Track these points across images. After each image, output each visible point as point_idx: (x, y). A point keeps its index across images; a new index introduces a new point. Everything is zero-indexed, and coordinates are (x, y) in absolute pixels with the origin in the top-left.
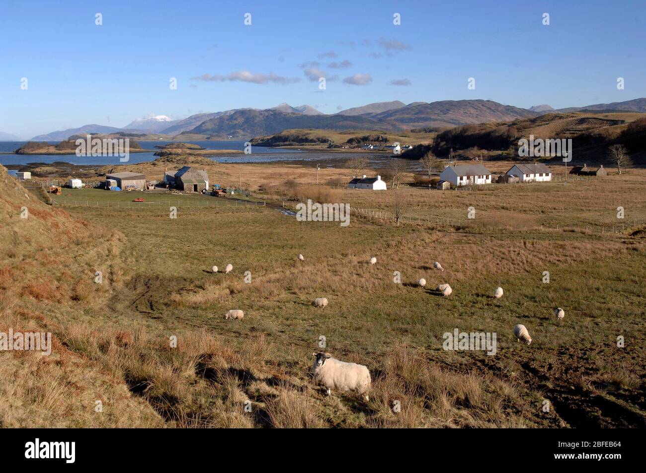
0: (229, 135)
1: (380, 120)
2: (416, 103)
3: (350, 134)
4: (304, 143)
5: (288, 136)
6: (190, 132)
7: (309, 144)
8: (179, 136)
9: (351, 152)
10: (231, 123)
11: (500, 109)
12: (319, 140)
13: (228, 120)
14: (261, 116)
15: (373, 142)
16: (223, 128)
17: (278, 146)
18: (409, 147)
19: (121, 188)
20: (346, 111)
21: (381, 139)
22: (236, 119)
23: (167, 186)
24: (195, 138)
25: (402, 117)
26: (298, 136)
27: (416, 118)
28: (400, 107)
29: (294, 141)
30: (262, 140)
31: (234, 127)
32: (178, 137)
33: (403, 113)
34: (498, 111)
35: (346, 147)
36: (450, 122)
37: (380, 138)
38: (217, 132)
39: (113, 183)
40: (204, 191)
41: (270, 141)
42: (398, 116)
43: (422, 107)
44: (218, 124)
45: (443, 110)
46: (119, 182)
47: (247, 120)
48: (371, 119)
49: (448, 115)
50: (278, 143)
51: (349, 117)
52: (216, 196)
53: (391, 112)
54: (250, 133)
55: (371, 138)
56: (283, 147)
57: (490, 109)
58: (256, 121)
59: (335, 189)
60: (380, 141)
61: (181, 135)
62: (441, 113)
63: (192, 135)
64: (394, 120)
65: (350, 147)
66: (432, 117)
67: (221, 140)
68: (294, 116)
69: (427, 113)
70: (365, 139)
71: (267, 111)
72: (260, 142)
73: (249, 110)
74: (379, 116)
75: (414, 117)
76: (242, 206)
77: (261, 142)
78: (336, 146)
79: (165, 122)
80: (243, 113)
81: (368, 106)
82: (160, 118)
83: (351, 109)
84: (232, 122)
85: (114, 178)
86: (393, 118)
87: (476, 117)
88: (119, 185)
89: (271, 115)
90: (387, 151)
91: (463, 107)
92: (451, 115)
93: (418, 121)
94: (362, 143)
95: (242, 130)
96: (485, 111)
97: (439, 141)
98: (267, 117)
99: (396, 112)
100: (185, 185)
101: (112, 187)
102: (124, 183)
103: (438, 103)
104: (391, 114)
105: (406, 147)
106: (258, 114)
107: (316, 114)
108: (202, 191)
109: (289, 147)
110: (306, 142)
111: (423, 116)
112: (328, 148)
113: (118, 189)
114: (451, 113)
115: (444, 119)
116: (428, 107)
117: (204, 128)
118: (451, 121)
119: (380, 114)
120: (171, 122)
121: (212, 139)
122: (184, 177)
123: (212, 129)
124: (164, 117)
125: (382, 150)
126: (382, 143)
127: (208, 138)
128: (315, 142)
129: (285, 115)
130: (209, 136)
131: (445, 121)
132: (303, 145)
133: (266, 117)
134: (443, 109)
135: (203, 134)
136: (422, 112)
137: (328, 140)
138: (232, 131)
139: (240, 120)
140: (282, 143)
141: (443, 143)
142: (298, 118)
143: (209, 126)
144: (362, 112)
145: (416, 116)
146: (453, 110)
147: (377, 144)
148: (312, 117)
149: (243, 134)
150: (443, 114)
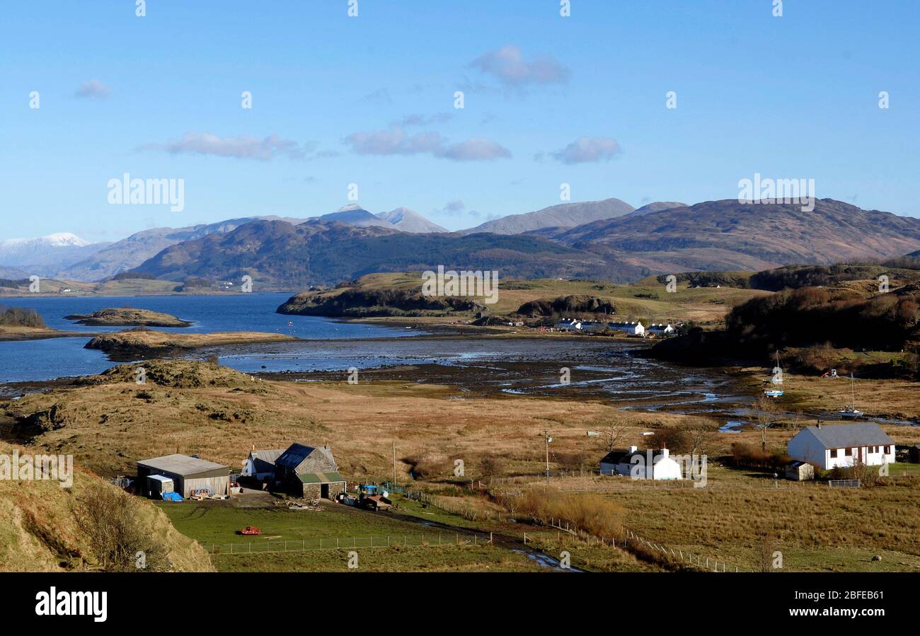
0: (226, 279)
1: (577, 246)
2: (659, 204)
3: (519, 288)
4: (418, 311)
5: (378, 293)
6: (133, 274)
7: (430, 311)
8: (111, 284)
9: (533, 339)
10: (229, 252)
11: (855, 220)
12: (451, 305)
13: (222, 244)
14: (301, 236)
15: (579, 313)
16: (210, 263)
17: (356, 315)
18: (665, 327)
19: (182, 494)
20: (495, 223)
21: (596, 305)
22: (241, 243)
23: (265, 485)
24: (146, 288)
25: (625, 236)
26: (402, 294)
27: (661, 239)
28: (620, 214)
29: (391, 303)
30: (317, 301)
31: (237, 261)
32: (106, 285)
33: (629, 228)
34: (851, 224)
35: (517, 324)
36: (739, 250)
37: (595, 301)
38: (195, 273)
39: (166, 485)
40: (342, 497)
41: (336, 303)
42: (617, 236)
43: (674, 215)
44: (199, 253)
45: (723, 222)
46: (178, 482)
47: (268, 246)
48: (555, 241)
49: (733, 233)
50: (355, 309)
51: (506, 237)
52: (371, 509)
53: (601, 226)
54: (273, 275)
55: (574, 303)
56: (368, 319)
57: (831, 218)
58: (289, 248)
59: (576, 476)
60: (596, 311)
61: (116, 282)
62: (719, 229)
63: (140, 281)
64: (610, 245)
65: (526, 324)
66: (698, 238)
67: (208, 293)
68: (377, 236)
69: (687, 229)
70: (561, 305)
71: (312, 222)
72: (310, 304)
73: (274, 222)
74: (574, 236)
75: (655, 239)
76: (451, 544)
77: (315, 305)
78: (494, 321)
79: (71, 249)
80: (257, 227)
81: (547, 211)
82: (59, 238)
83: (508, 218)
84: (231, 249)
85: (168, 475)
86: (606, 240)
87: (801, 238)
88: (179, 488)
89: (324, 233)
90: (615, 337)
91: (769, 215)
92: (741, 233)
93: (665, 248)
94: (555, 315)
95: (257, 267)
96: (821, 223)
97: (740, 322)
98: (315, 238)
99: (612, 225)
100: (306, 486)
101: (165, 493)
102: (189, 485)
103: (710, 206)
104: (601, 230)
105: (657, 328)
106: (293, 232)
107: (426, 231)
108: (338, 498)
109: (383, 319)
110: (421, 309)
111: (676, 235)
112: (473, 324)
113: (177, 497)
114: (740, 228)
115: (725, 243)
116: (686, 215)
117: (167, 262)
118: (743, 248)
119: (577, 230)
120: (87, 247)
121: (187, 290)
122: (302, 469)
123: (185, 267)
124: (68, 236)
125: (603, 334)
126: (600, 314)
127: (178, 289)
128: (442, 307)
129: (355, 234)
130: (180, 284)
131: (727, 247)
132: (414, 315)
133: (312, 237)
134: (723, 220)
135: (166, 279)
136: (672, 227)
137: (472, 304)
138: (232, 271)
139: (252, 246)
140: (362, 309)
141: (749, 329)
142: (386, 241)
143: (178, 258)
144: (531, 226)
145: (660, 235)
146: (746, 223)
147: (590, 317)
148: (419, 238)
149: (259, 277)
150: (723, 231)
